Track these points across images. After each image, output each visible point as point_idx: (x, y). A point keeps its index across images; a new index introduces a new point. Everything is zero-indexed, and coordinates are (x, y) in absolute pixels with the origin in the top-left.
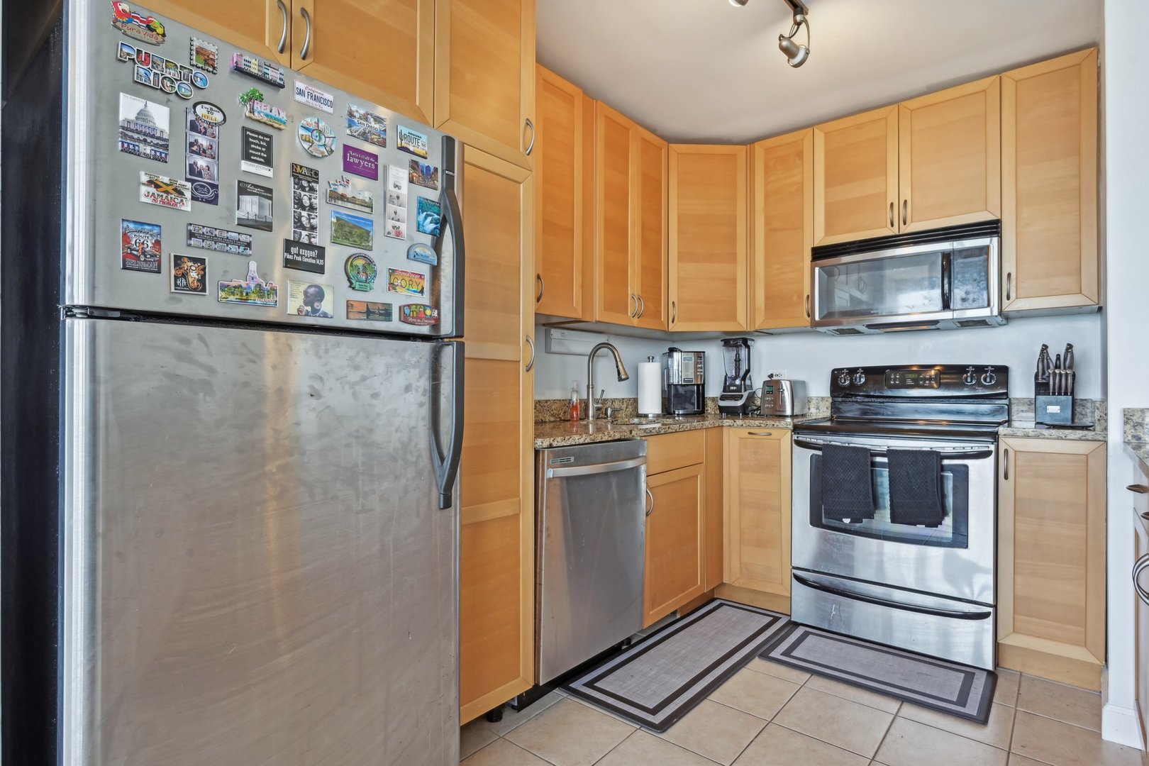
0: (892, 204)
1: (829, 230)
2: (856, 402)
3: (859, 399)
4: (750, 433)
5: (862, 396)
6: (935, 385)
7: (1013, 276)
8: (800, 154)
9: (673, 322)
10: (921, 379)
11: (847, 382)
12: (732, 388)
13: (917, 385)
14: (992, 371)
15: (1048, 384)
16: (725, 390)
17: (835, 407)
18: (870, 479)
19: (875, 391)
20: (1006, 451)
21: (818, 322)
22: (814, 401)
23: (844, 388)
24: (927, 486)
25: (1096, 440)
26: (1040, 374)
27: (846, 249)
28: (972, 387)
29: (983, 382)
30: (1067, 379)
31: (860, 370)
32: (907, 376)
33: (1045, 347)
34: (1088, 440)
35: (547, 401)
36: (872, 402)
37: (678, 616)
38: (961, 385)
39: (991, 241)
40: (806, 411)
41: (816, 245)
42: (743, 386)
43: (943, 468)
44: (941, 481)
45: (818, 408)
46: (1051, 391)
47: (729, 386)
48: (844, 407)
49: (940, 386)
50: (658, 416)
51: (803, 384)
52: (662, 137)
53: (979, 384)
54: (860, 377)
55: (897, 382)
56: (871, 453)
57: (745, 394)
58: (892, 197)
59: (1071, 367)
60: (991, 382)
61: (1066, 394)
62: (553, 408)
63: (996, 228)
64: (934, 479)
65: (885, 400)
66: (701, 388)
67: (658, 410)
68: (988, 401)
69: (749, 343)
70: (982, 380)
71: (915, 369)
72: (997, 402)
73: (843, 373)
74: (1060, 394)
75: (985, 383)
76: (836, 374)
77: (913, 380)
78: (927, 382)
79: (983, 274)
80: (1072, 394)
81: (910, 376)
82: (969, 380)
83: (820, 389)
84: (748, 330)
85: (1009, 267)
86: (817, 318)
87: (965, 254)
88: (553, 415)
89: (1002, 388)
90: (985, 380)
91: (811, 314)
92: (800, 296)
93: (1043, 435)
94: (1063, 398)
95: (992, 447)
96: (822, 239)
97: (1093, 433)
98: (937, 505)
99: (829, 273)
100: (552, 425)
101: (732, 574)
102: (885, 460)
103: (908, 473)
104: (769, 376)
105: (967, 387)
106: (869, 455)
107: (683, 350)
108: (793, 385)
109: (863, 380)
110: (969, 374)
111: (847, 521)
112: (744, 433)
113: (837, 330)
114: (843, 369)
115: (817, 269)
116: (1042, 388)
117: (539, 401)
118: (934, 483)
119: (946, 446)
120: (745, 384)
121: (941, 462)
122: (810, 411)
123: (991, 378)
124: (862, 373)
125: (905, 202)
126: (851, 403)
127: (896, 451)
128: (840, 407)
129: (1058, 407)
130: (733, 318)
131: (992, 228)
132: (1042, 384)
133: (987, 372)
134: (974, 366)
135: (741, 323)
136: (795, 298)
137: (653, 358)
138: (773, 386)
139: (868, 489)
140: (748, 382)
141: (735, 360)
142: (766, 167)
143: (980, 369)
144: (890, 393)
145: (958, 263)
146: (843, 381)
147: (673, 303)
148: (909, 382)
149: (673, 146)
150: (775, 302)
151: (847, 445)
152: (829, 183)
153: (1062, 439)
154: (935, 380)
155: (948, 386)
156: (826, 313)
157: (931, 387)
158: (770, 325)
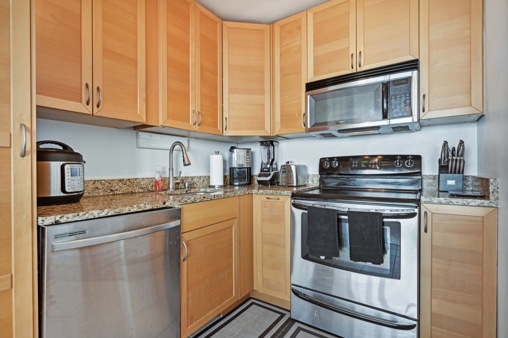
0: (352, 55)
1: (316, 73)
2: (334, 178)
3: (335, 176)
4: (267, 198)
5: (337, 174)
6: (378, 168)
7: (427, 97)
8: (299, 28)
9: (226, 130)
10: (370, 164)
11: (328, 166)
12: (265, 170)
13: (367, 168)
14: (411, 159)
15: (447, 166)
16: (261, 171)
17: (321, 180)
18: (337, 230)
19: (343, 171)
20: (426, 213)
21: (309, 129)
22: (311, 177)
23: (326, 170)
24: (373, 237)
25: (490, 207)
26: (443, 160)
27: (325, 83)
28: (400, 169)
29: (406, 165)
30: (460, 163)
31: (336, 159)
32: (362, 162)
33: (446, 143)
34: (484, 206)
35: (136, 179)
36: (342, 177)
37: (221, 316)
38: (393, 167)
39: (412, 73)
40: (306, 183)
41: (308, 82)
42: (271, 169)
43: (383, 224)
44: (383, 232)
45: (313, 181)
46: (450, 171)
47: (264, 169)
48: (327, 181)
49: (381, 168)
50: (221, 187)
51: (305, 167)
52: (220, 17)
53: (404, 167)
54: (335, 163)
55: (356, 166)
56: (337, 213)
57: (272, 173)
58: (352, 50)
59: (462, 155)
60: (411, 165)
61: (459, 173)
62: (142, 183)
63: (416, 65)
64: (378, 232)
65: (349, 176)
66: (250, 169)
67: (221, 183)
68: (409, 177)
69: (274, 143)
70: (406, 164)
71: (366, 158)
72: (414, 178)
73: (326, 161)
74: (455, 173)
75: (408, 166)
76: (322, 161)
77: (365, 164)
78: (373, 165)
79: (408, 95)
80: (463, 173)
81: (364, 162)
82: (398, 164)
83: (313, 171)
84: (272, 135)
85: (424, 90)
86: (309, 127)
87: (396, 83)
88: (142, 188)
89: (418, 169)
90: (408, 164)
91: (305, 125)
92: (300, 114)
93: (452, 202)
94: (457, 175)
95: (416, 211)
96: (312, 78)
97: (488, 202)
98: (380, 250)
99: (316, 99)
100: (140, 195)
101: (258, 286)
102: (346, 217)
103: (361, 227)
104: (286, 163)
105: (397, 169)
106: (336, 214)
107: (239, 148)
108: (297, 168)
109: (337, 165)
110: (398, 161)
111: (323, 258)
112: (264, 198)
113: (321, 134)
114: (326, 158)
115: (309, 96)
116: (443, 168)
117: (129, 179)
118: (378, 235)
119: (386, 209)
120: (272, 168)
121: (382, 220)
122: (309, 183)
123: (411, 162)
124: (336, 160)
125: (360, 52)
126: (330, 178)
127: (353, 212)
128: (325, 180)
129: (454, 181)
130: (263, 128)
131: (413, 65)
132: (444, 166)
133: (409, 159)
134: (401, 156)
135: (267, 132)
136: (297, 115)
137: (218, 152)
138: (287, 168)
139: (336, 237)
140: (274, 166)
141: (268, 154)
142: (281, 36)
143: (404, 158)
144: (352, 172)
145: (392, 88)
146: (326, 165)
147: (226, 118)
148: (363, 166)
149: (225, 23)
150: (286, 118)
151: (323, 207)
152: (316, 44)
153: (465, 205)
154: (378, 164)
155: (385, 168)
156: (314, 123)
157: (375, 169)
158: (284, 132)
